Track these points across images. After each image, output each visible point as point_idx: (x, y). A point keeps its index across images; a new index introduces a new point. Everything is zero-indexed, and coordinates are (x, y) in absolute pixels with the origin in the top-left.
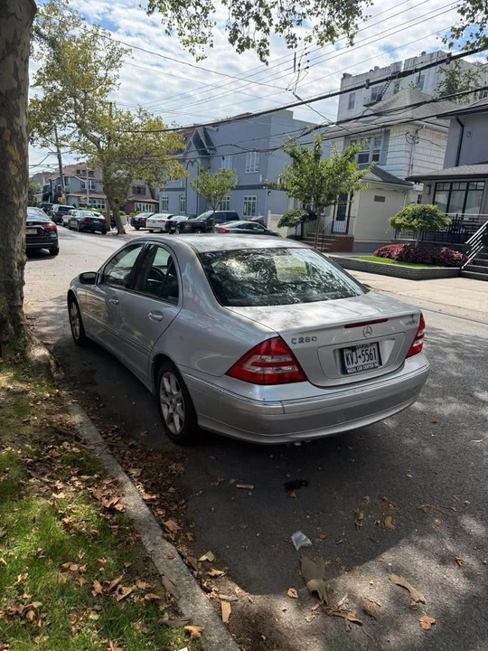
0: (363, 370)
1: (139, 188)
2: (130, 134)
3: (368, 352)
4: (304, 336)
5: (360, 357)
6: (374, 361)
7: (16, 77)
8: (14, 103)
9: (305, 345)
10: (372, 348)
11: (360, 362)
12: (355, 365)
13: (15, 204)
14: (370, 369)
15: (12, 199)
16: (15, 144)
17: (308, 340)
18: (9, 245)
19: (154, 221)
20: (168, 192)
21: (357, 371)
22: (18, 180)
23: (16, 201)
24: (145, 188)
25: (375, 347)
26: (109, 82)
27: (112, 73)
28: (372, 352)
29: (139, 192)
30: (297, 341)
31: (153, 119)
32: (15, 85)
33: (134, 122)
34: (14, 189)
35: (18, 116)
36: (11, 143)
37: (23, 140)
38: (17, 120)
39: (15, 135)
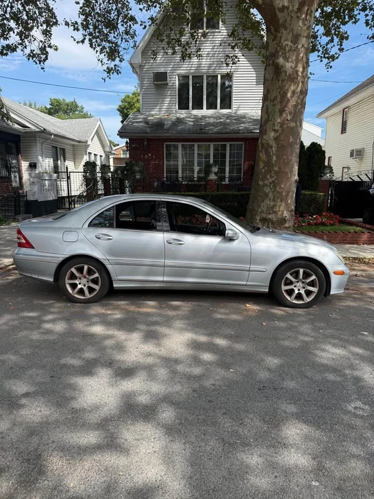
16: (264, 151)
35: (265, 134)
36: (261, 151)
37: (269, 147)
38: (265, 137)
39: (263, 145)
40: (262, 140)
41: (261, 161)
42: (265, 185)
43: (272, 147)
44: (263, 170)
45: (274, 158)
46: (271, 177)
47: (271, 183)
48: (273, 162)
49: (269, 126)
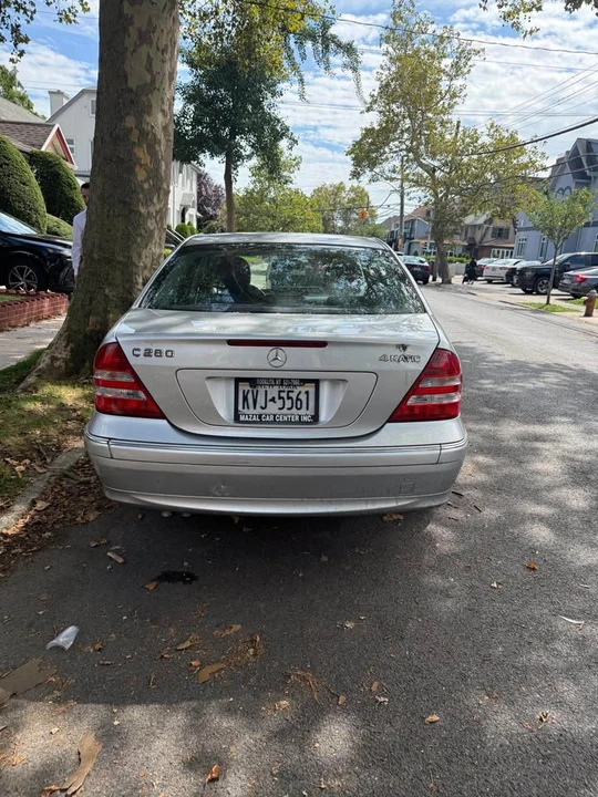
0: (273, 422)
1: (501, 229)
2: (475, 157)
3: (294, 395)
4: (154, 348)
5: (273, 400)
6: (303, 412)
7: (149, 68)
8: (144, 99)
9: (153, 360)
10: (303, 389)
11: (273, 408)
12: (259, 410)
13: (141, 214)
14: (289, 423)
15: (138, 207)
16: (145, 146)
17: (158, 353)
18: (130, 258)
19: (494, 269)
20: (527, 233)
21: (260, 421)
22: (146, 186)
23: (143, 210)
24: (508, 230)
25: (312, 390)
26: (454, 96)
27: (458, 83)
28: (303, 397)
29: (500, 235)
30: (142, 353)
31: (507, 135)
32: (148, 78)
33: (480, 142)
34: (141, 196)
35: (149, 114)
36: (140, 145)
37: (156, 141)
38: (148, 119)
39: (144, 135)
40: (139, 123)
41: (141, 166)
42: (149, 215)
43: (160, 144)
45: (163, 166)
46: (159, 200)
47: (157, 213)
48: (162, 173)
49: (154, 98)
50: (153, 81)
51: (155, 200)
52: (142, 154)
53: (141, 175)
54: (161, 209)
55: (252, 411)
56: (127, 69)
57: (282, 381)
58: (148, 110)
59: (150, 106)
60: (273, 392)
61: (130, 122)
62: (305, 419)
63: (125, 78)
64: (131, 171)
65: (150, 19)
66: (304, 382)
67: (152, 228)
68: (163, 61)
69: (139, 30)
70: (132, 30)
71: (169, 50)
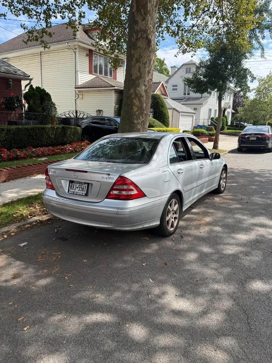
0: (76, 194)
3: (82, 187)
4: (53, 170)
5: (77, 188)
6: (84, 192)
8: (137, 82)
9: (52, 174)
10: (84, 185)
11: (77, 190)
12: (74, 190)
13: (135, 123)
14: (79, 195)
21: (74, 194)
25: (87, 185)
28: (84, 188)
34: (135, 117)
35: (139, 87)
36: (135, 99)
37: (141, 96)
38: (138, 89)
39: (136, 95)
40: (135, 91)
41: (135, 106)
42: (138, 123)
43: (143, 97)
44: (137, 113)
45: (145, 105)
46: (142, 117)
47: (142, 122)
48: (144, 107)
49: (141, 81)
50: (141, 75)
51: (141, 118)
52: (136, 102)
53: (135, 109)
54: (143, 121)
55: (72, 190)
56: (132, 73)
57: (80, 183)
58: (138, 86)
59: (139, 84)
60: (78, 185)
61: (132, 91)
62: (83, 194)
63: (132, 75)
64: (132, 108)
65: (140, 53)
66: (85, 183)
67: (139, 128)
68: (145, 67)
69: (136, 59)
70: (134, 59)
71: (148, 63)
